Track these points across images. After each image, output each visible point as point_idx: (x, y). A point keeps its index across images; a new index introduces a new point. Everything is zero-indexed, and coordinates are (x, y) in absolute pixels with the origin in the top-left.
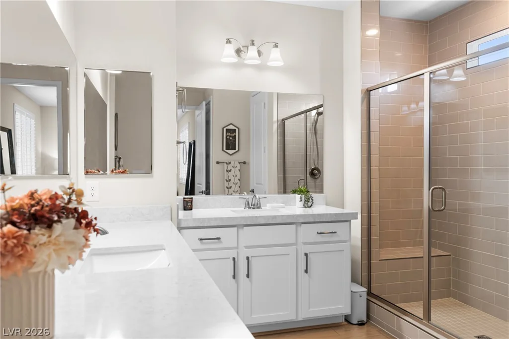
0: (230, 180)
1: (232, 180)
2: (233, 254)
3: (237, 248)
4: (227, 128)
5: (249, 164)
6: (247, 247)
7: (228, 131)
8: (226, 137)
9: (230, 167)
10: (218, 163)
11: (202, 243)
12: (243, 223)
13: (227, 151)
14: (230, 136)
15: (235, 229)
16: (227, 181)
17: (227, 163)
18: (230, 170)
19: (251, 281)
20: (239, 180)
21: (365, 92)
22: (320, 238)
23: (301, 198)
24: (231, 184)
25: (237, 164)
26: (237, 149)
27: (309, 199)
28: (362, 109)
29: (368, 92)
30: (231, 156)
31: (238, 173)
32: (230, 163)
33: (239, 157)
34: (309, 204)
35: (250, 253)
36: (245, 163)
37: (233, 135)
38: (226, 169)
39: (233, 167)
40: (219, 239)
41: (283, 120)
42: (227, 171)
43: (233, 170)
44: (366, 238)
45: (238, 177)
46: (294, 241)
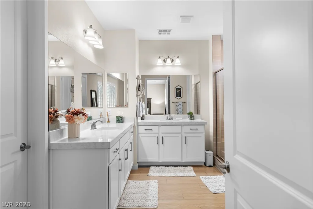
0: (178, 110)
1: (179, 110)
2: (157, 135)
3: (159, 133)
4: (177, 87)
5: (186, 103)
6: (162, 133)
7: (177, 89)
8: (177, 91)
9: (178, 104)
10: (173, 102)
11: (146, 131)
12: (161, 124)
13: (177, 97)
14: (178, 91)
15: (158, 126)
16: (177, 110)
17: (177, 103)
18: (178, 106)
19: (164, 146)
20: (182, 110)
21: (214, 74)
22: (191, 131)
23: (189, 116)
24: (179, 111)
25: (181, 103)
26: (181, 96)
27: (192, 117)
28: (213, 80)
29: (215, 73)
30: (179, 100)
31: (182, 107)
32: (178, 103)
33: (182, 100)
34: (192, 119)
35: (163, 135)
36: (185, 102)
37: (179, 90)
38: (176, 105)
39: (179, 104)
40: (152, 129)
41: (197, 84)
42: (177, 106)
43: (179, 105)
44: (215, 133)
45: (182, 109)
46: (180, 132)
